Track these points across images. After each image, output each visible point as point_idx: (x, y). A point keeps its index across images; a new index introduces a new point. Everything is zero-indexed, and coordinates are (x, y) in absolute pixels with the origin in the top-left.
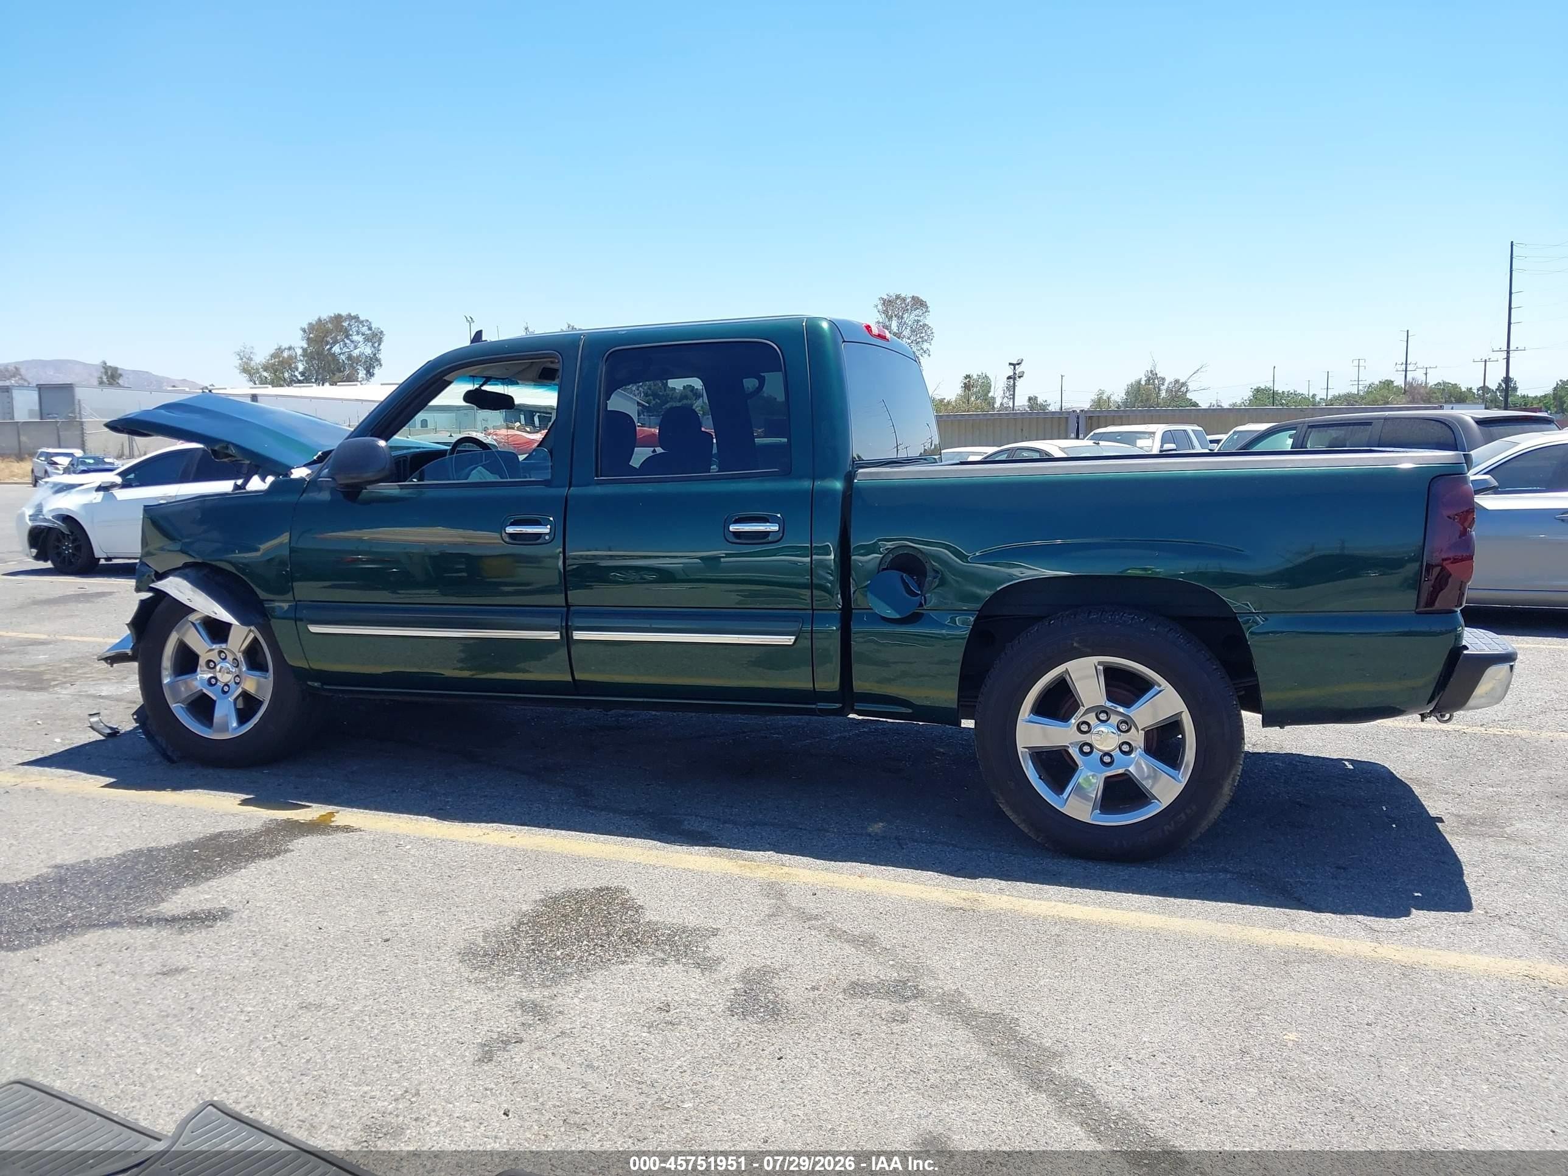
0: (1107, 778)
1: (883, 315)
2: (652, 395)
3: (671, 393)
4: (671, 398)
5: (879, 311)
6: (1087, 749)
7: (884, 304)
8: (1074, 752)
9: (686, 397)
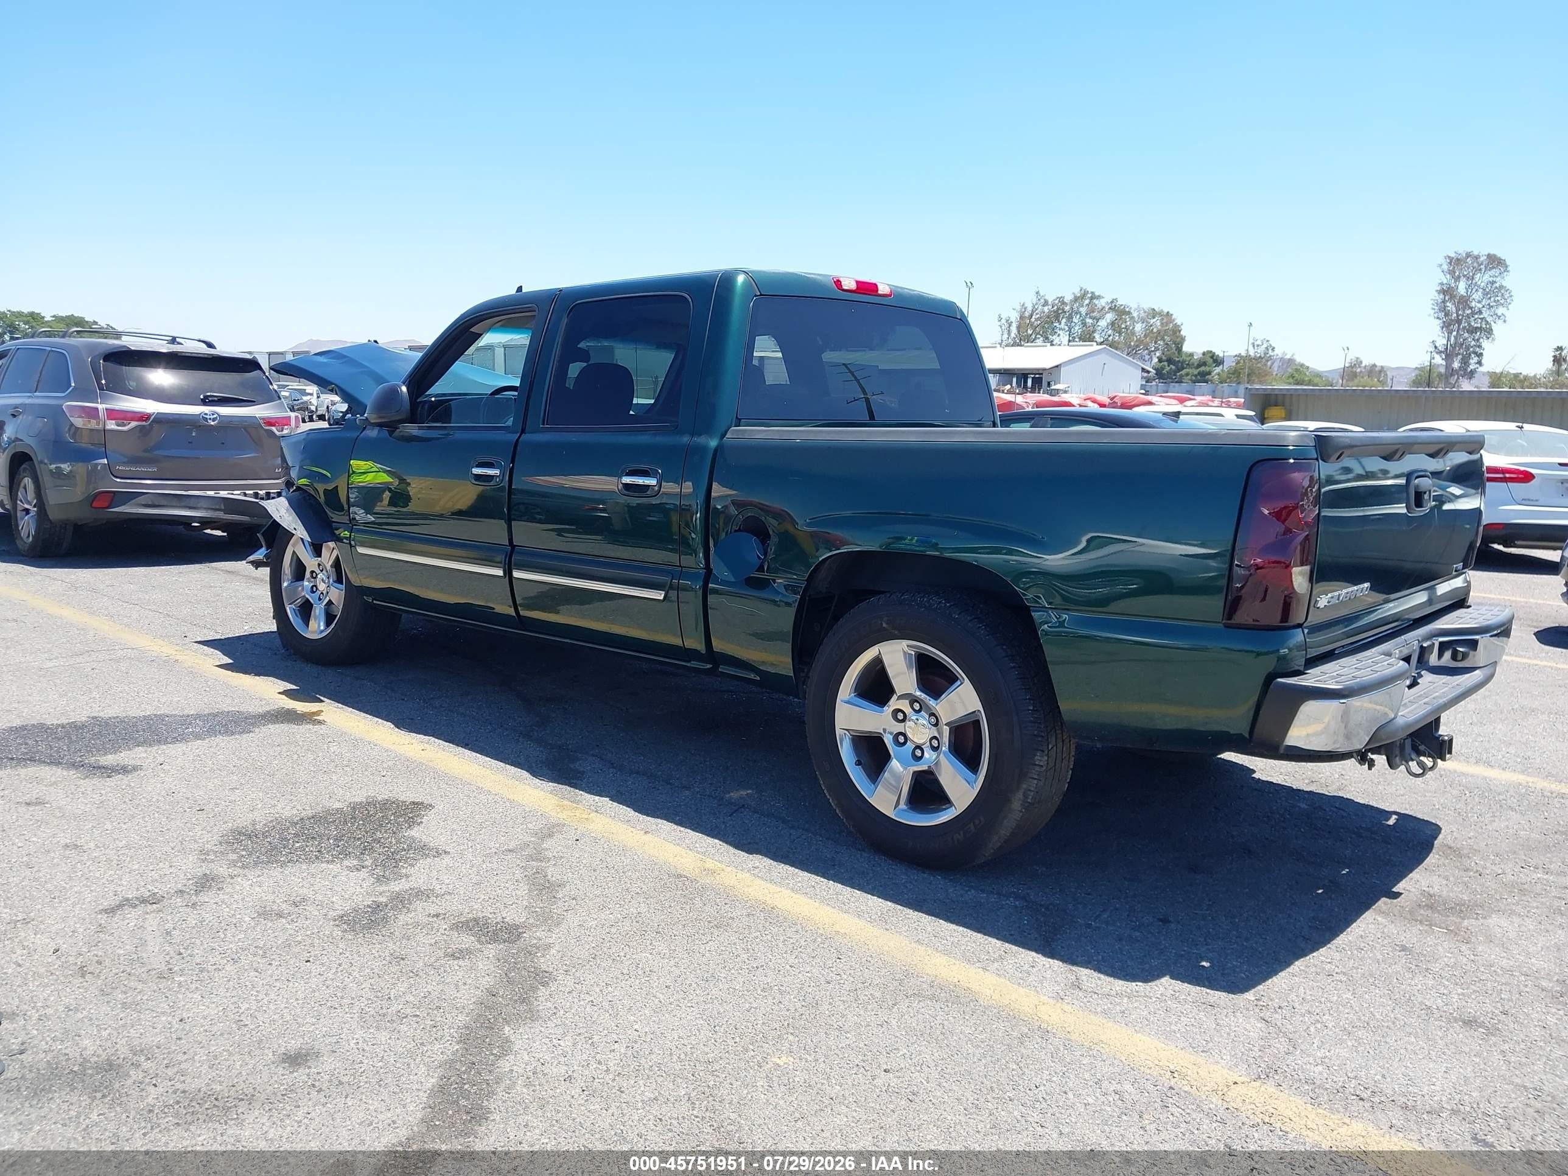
0: (914, 772)
1: (1448, 276)
2: (1167, 361)
3: (1188, 359)
4: (1188, 364)
5: (1443, 271)
6: (901, 739)
7: (1450, 263)
8: (888, 740)
9: (1204, 364)
